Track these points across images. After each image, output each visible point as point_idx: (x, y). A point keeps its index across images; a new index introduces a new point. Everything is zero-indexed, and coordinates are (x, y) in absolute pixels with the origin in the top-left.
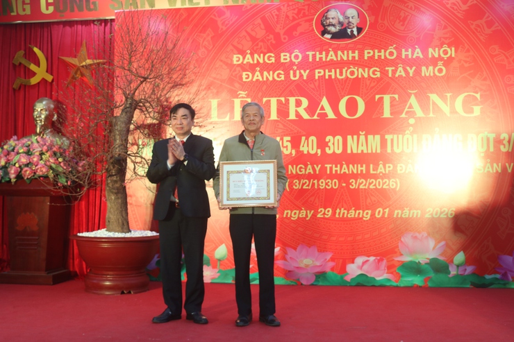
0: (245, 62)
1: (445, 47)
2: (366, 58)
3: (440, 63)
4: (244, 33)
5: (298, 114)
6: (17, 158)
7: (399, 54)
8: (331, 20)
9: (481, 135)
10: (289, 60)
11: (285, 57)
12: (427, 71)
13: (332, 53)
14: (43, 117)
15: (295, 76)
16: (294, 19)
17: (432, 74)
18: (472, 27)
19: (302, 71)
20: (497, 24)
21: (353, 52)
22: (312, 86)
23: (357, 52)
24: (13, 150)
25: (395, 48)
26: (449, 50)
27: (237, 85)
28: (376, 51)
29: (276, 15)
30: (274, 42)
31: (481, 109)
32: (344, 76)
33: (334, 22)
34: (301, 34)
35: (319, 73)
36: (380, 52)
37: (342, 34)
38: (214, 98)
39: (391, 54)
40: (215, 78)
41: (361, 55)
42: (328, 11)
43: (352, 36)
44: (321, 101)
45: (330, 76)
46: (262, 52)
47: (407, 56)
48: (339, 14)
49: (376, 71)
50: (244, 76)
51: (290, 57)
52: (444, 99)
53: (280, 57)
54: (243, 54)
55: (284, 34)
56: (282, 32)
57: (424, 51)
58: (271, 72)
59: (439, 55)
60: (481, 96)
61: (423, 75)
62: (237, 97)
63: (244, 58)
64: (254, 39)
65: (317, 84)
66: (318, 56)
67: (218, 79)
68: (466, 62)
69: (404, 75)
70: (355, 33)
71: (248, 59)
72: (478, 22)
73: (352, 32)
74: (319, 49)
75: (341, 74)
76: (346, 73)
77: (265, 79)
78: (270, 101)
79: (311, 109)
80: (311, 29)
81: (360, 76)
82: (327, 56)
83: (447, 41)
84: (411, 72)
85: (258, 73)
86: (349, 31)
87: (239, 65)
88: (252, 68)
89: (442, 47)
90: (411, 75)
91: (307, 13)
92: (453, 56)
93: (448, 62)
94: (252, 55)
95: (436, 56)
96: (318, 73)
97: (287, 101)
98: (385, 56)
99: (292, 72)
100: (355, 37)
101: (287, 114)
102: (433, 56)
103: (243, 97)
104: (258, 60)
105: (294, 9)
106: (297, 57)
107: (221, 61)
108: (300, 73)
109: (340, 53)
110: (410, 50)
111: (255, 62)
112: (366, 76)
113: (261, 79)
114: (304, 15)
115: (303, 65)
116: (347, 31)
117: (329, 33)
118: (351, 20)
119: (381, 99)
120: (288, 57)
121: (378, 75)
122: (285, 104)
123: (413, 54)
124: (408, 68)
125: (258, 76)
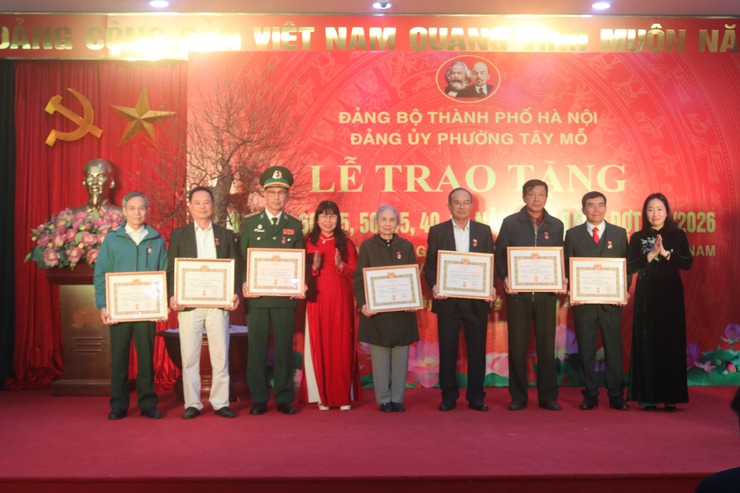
0: (354, 122)
1: (587, 112)
2: (497, 121)
3: (581, 130)
4: (352, 86)
5: (417, 186)
6: (79, 237)
7: (535, 118)
8: (457, 75)
9: (625, 214)
10: (406, 120)
11: (402, 117)
12: (566, 139)
13: (457, 114)
14: (100, 183)
15: (414, 140)
16: (413, 72)
17: (571, 143)
18: (617, 90)
19: (423, 135)
20: (643, 88)
21: (483, 114)
22: (434, 152)
23: (486, 114)
24: (71, 227)
25: (531, 111)
26: (590, 115)
27: (344, 149)
28: (509, 114)
29: (392, 66)
30: (389, 98)
31: (626, 183)
32: (471, 142)
33: (460, 77)
34: (422, 90)
35: (443, 137)
36: (513, 114)
37: (469, 93)
38: (315, 164)
39: (526, 117)
40: (316, 140)
41: (492, 117)
42: (453, 63)
43: (482, 95)
44: (445, 170)
45: (455, 141)
46: (374, 110)
47: (544, 120)
48: (466, 68)
49: (508, 137)
50: (353, 139)
51: (408, 117)
52: (585, 171)
53: (396, 117)
54: (352, 112)
55: (402, 89)
56: (398, 87)
57: (563, 115)
58: (385, 135)
59: (580, 121)
60: (626, 169)
61: (562, 143)
62: (344, 163)
63: (352, 117)
64: (364, 95)
65: (440, 150)
66: (441, 117)
67: (319, 141)
68: (609, 129)
69: (540, 143)
70: (485, 91)
71: (358, 118)
72: (623, 84)
73: (481, 90)
74: (442, 108)
75: (468, 139)
76: (474, 138)
77: (378, 143)
78: (384, 169)
79: (433, 180)
80: (433, 84)
81: (490, 143)
82: (452, 117)
83: (589, 105)
84: (548, 139)
85: (369, 135)
86: (478, 88)
87: (346, 125)
88: (362, 129)
89: (583, 112)
90: (548, 143)
91: (428, 65)
92: (595, 122)
93: (590, 129)
94: (362, 113)
95: (577, 121)
96: (441, 138)
97: (405, 170)
98: (519, 120)
99: (410, 135)
100: (485, 96)
101: (405, 185)
102: (573, 122)
103: (351, 164)
104: (369, 120)
105: (413, 60)
106: (416, 117)
107: (325, 119)
108: (420, 137)
109: (466, 114)
110: (547, 114)
111: (366, 121)
112: (497, 142)
113: (373, 143)
114: (425, 68)
115: (422, 128)
116: (474, 89)
117: (454, 90)
118: (480, 75)
119: (515, 170)
120: (405, 117)
121: (511, 141)
122: (402, 174)
123: (550, 119)
124: (545, 135)
125: (369, 139)
